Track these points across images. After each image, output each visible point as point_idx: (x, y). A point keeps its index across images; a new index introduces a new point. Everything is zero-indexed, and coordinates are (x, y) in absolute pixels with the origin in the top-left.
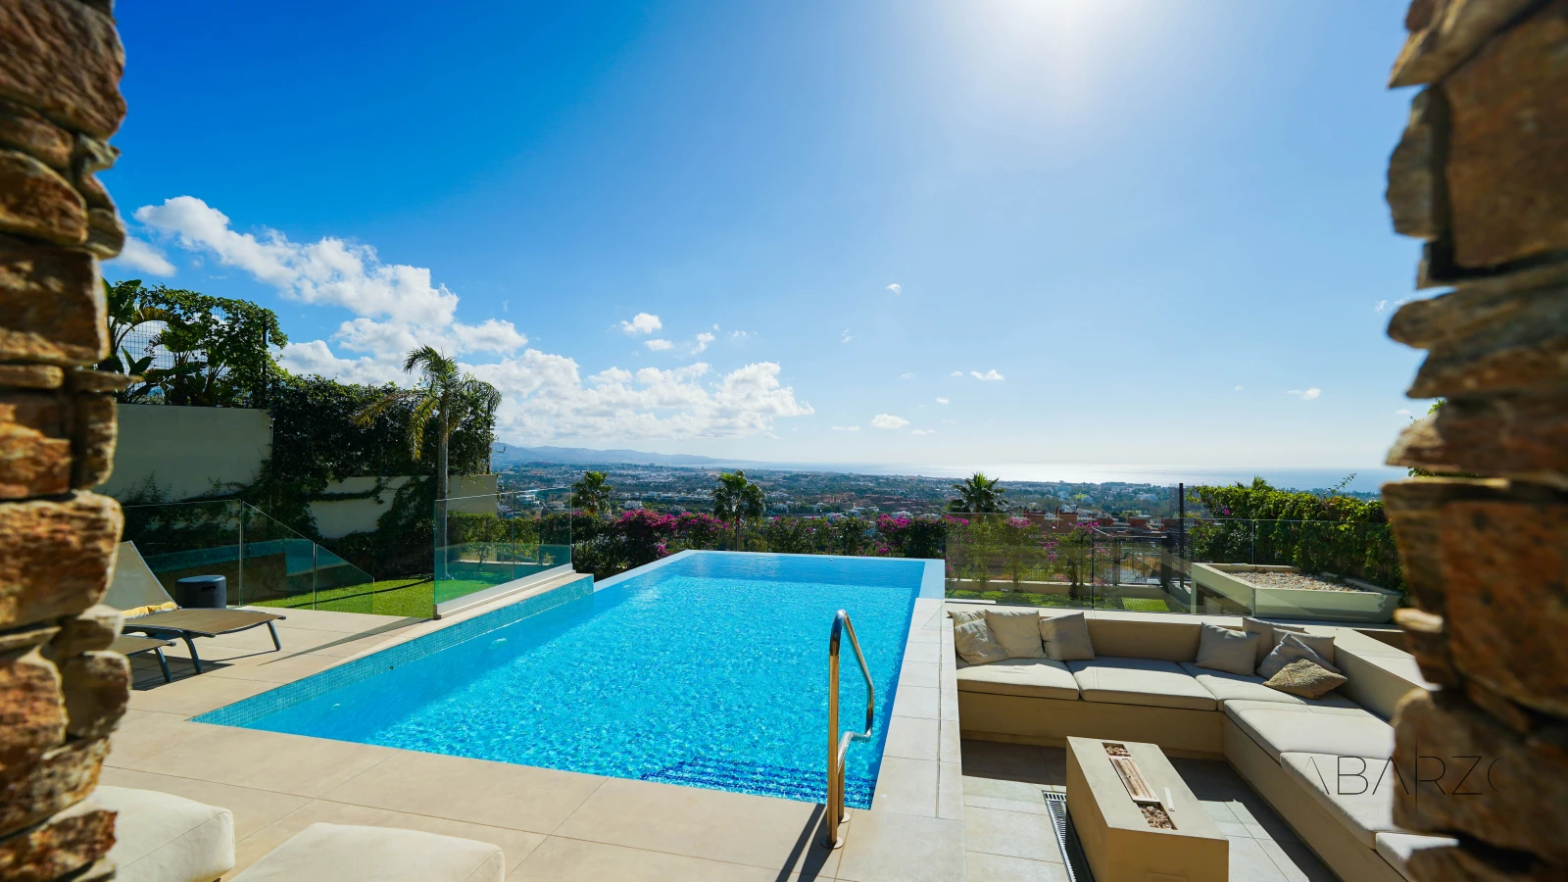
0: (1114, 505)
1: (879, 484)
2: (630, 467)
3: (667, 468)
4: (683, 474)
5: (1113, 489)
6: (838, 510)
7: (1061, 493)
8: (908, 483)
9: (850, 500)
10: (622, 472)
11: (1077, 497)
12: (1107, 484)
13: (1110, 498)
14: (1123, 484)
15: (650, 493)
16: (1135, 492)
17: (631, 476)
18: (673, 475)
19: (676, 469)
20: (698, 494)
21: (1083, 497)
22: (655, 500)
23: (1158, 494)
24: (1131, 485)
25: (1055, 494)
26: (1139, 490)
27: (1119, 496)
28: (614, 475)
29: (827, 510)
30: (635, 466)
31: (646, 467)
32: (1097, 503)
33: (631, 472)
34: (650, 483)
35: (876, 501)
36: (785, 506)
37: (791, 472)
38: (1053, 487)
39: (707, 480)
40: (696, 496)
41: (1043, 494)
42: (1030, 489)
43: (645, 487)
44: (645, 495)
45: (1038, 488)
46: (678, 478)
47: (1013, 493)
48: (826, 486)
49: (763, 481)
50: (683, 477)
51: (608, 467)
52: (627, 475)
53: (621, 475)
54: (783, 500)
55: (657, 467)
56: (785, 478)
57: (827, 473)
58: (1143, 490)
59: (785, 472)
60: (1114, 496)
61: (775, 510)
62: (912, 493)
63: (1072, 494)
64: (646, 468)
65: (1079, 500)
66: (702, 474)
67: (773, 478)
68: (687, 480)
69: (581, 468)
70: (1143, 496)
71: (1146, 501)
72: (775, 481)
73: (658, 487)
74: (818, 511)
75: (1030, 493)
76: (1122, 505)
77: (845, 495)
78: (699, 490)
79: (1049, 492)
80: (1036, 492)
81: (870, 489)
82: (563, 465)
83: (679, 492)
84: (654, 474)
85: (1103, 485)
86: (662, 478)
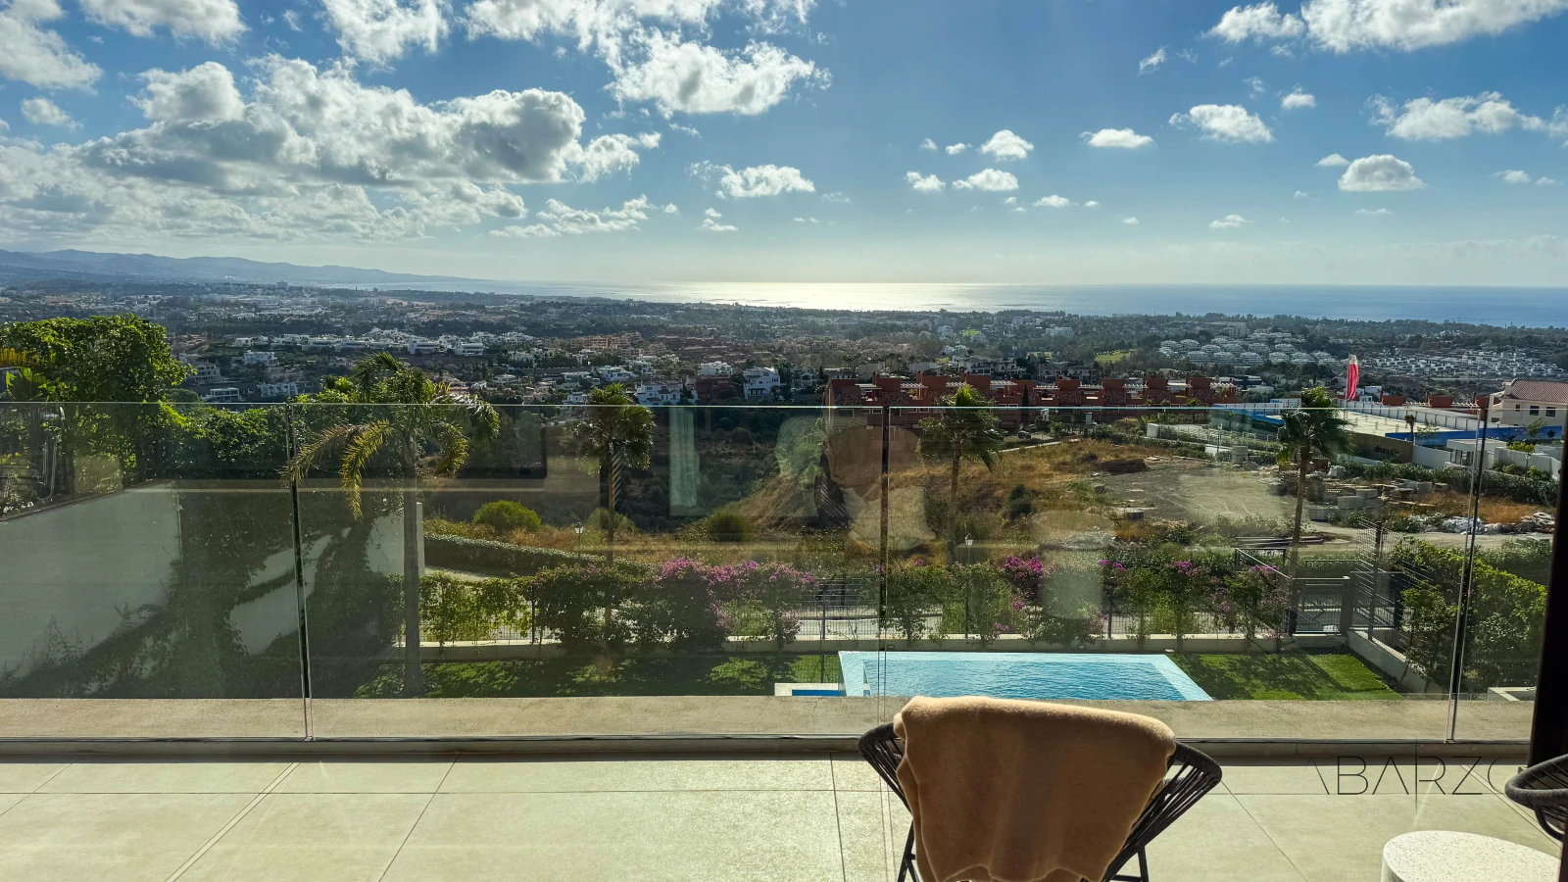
0: (1016, 344)
1: (675, 317)
2: (240, 288)
3: (311, 290)
4: (339, 300)
5: (1015, 321)
6: (616, 362)
7: (943, 329)
8: (719, 314)
9: (633, 345)
10: (227, 297)
11: (965, 333)
12: (1006, 312)
13: (1010, 335)
14: (1027, 313)
15: (288, 337)
16: (1044, 325)
17: (245, 305)
18: (323, 304)
19: (326, 292)
20: (376, 337)
21: (974, 333)
22: (300, 348)
23: (1074, 327)
24: (1038, 314)
25: (934, 330)
26: (1051, 321)
27: (1022, 331)
28: (213, 303)
29: (599, 362)
30: (251, 286)
31: (271, 288)
32: (992, 341)
33: (241, 298)
34: (282, 317)
35: (674, 346)
36: (530, 357)
37: (532, 298)
38: (932, 320)
39: (387, 312)
40: (372, 341)
41: (917, 331)
42: (899, 322)
43: (276, 326)
44: (278, 340)
45: (910, 322)
46: (333, 307)
47: (875, 330)
48: (593, 322)
49: (485, 311)
50: (342, 307)
51: (199, 289)
52: (237, 304)
53: (225, 304)
54: (524, 346)
55: (291, 289)
56: (523, 307)
57: (592, 300)
58: (1054, 322)
59: (521, 297)
60: (1015, 331)
61: (514, 364)
62: (727, 330)
63: (957, 329)
64: (270, 290)
65: (968, 338)
66: (374, 300)
67: (503, 307)
68: (350, 311)
69: (146, 289)
70: (1054, 331)
71: (1059, 338)
72: (506, 313)
73: (298, 326)
74: (585, 363)
75: (900, 329)
76: (1026, 345)
77: (626, 337)
78: (376, 330)
79: (925, 327)
80: (907, 327)
81: (662, 326)
82: (109, 285)
83: (340, 333)
84: (287, 301)
85: (1000, 314)
86: (301, 309)
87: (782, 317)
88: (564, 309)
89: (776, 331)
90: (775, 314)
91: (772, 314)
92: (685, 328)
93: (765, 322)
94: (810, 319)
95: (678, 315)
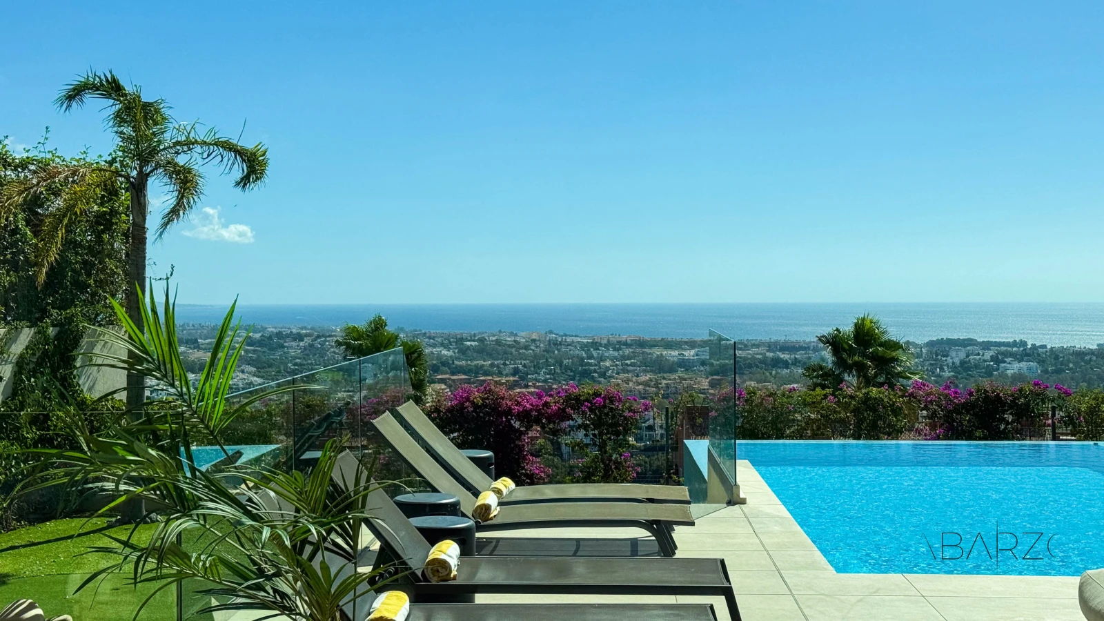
1: (464, 351)
5: (953, 354)
8: (526, 348)
12: (940, 342)
16: (997, 360)
23: (1041, 362)
24: (987, 345)
26: (1006, 354)
27: (964, 367)
42: (785, 356)
47: (750, 366)
58: (1011, 355)
60: (954, 368)
62: (537, 367)
70: (1013, 368)
75: (786, 364)
80: (796, 362)
81: (443, 364)
85: (931, 344)
87: (615, 349)
88: (307, 340)
89: (607, 369)
90: (606, 346)
91: (601, 345)
92: (476, 366)
93: (591, 357)
94: (657, 352)
95: (468, 348)
